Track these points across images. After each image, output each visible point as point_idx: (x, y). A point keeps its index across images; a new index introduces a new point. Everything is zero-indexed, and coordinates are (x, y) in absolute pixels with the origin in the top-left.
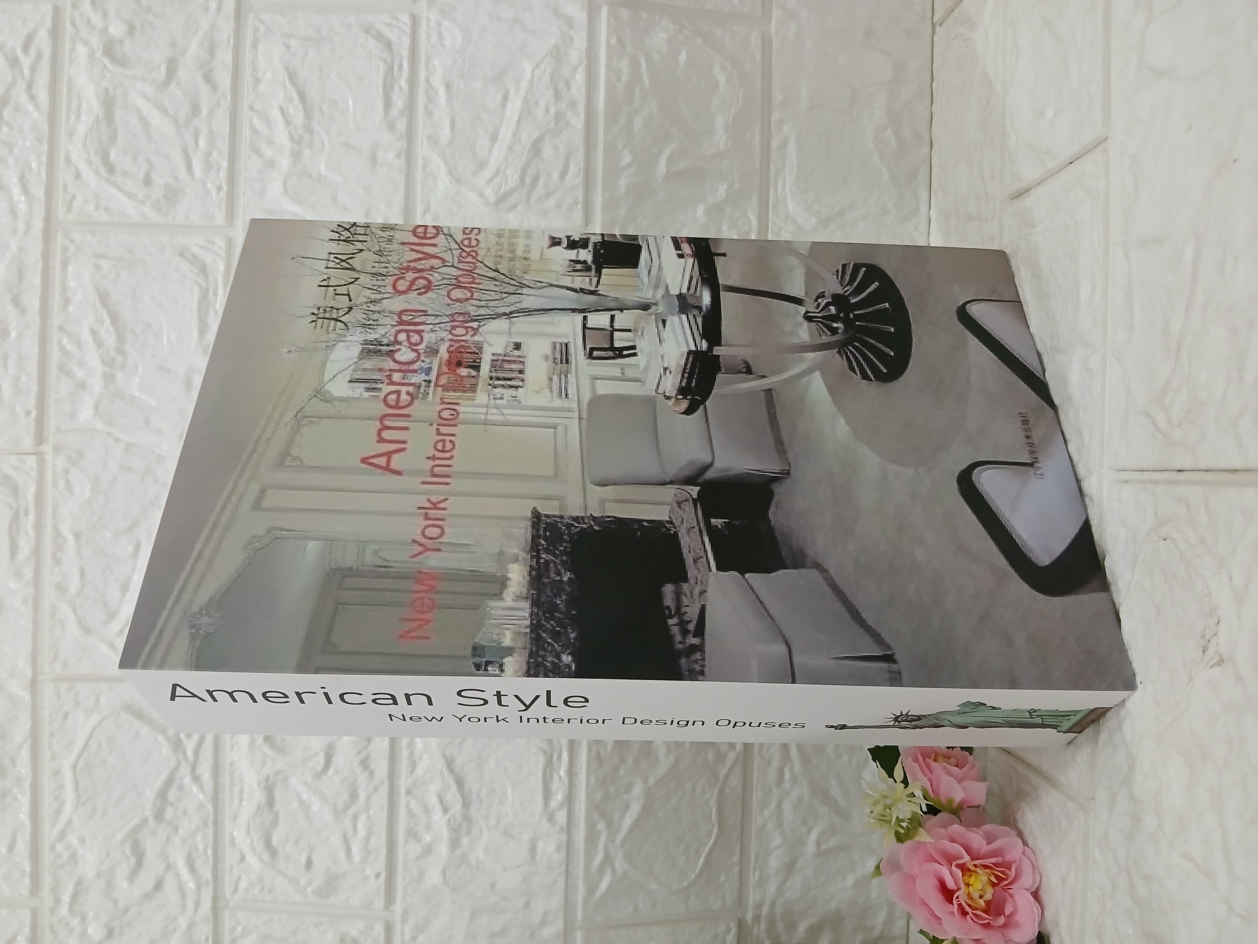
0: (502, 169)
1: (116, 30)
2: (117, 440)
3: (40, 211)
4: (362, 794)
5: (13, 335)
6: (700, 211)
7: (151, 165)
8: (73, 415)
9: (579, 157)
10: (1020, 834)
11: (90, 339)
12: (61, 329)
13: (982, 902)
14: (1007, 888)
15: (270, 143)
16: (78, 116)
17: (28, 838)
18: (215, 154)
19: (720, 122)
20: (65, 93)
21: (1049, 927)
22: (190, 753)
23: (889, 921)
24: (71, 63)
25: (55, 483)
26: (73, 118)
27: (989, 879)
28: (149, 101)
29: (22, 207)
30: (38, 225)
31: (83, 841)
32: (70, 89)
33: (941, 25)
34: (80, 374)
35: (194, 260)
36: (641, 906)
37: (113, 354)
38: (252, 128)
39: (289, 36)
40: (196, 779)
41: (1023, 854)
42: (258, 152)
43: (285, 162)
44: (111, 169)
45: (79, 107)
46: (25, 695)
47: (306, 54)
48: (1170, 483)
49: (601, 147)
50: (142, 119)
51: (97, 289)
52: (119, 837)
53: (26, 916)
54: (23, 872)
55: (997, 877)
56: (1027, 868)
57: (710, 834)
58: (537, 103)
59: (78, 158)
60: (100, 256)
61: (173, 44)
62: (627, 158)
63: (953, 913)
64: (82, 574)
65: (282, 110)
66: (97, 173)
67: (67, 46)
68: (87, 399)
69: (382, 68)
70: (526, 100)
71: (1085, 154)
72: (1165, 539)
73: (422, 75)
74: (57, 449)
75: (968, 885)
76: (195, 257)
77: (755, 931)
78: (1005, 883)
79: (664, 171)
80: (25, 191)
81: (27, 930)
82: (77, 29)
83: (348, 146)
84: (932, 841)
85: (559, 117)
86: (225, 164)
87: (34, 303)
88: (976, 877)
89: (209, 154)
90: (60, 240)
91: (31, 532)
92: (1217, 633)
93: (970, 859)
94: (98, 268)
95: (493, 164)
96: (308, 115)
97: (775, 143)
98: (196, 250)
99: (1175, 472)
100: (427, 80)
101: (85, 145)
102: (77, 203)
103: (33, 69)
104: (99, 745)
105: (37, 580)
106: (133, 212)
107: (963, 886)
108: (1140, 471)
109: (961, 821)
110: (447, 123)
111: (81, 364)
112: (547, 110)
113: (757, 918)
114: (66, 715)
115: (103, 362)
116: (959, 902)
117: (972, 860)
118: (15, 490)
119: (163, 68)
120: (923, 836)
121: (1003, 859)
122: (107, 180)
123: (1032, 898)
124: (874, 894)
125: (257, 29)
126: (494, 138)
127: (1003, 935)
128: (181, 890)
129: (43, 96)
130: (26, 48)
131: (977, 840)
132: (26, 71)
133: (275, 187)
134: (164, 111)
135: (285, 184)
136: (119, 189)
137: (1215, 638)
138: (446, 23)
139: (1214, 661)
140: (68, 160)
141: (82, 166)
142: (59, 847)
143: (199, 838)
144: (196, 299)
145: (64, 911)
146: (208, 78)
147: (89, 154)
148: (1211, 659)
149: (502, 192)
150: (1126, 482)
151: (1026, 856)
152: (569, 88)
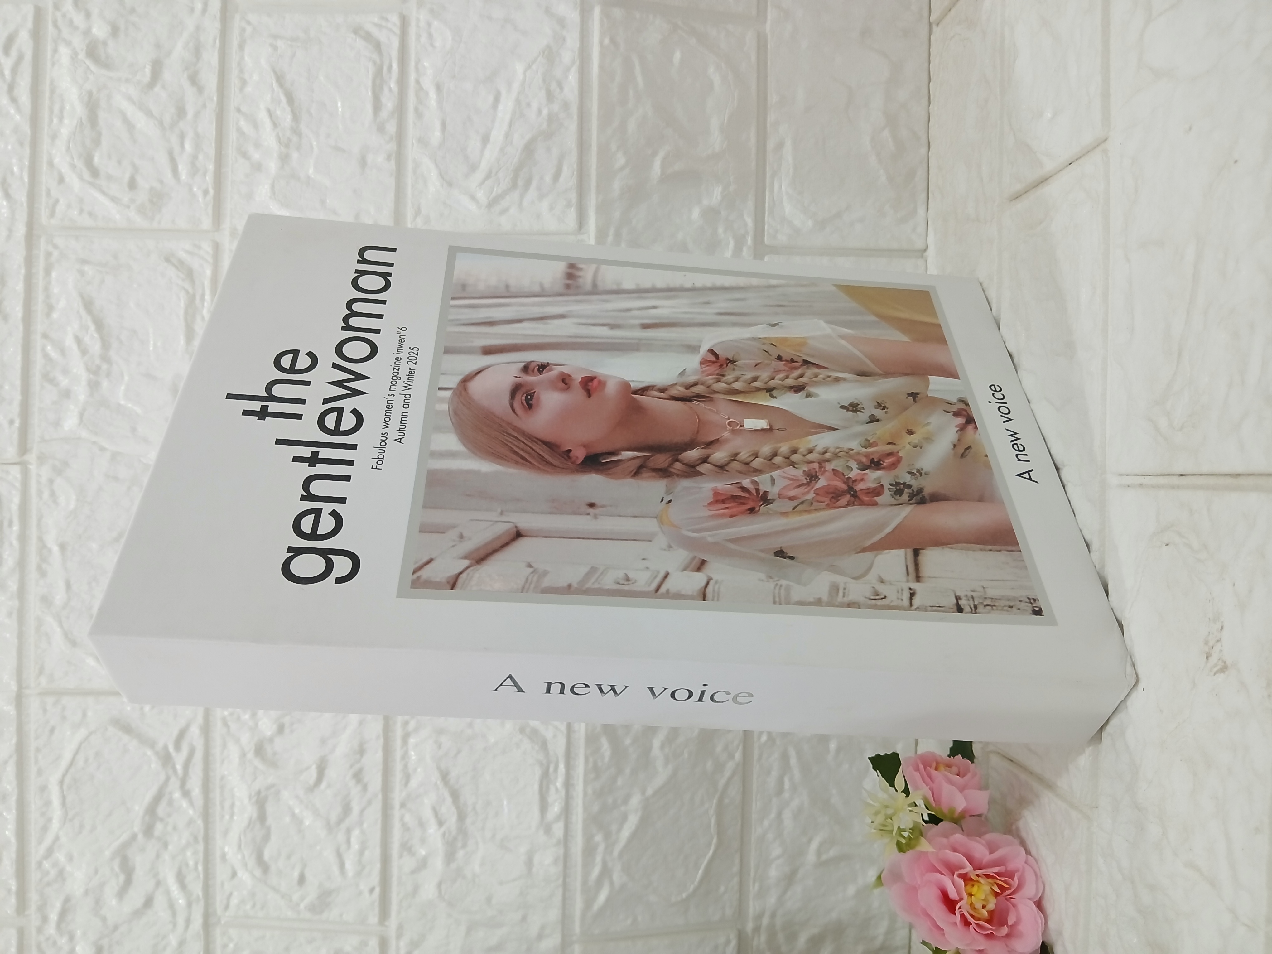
0: (494, 171)
1: (100, 31)
2: (102, 449)
3: (22, 216)
4: (356, 809)
6: (696, 213)
7: (135, 168)
8: (57, 424)
9: (572, 159)
10: (1023, 843)
11: (75, 347)
12: (45, 336)
13: (985, 913)
14: (1010, 897)
15: (257, 145)
16: (61, 119)
17: (14, 856)
18: (201, 157)
19: (715, 124)
20: (47, 95)
21: (1053, 937)
22: (179, 767)
23: (890, 931)
24: (53, 64)
25: (40, 493)
26: (55, 121)
27: (992, 889)
28: (134, 103)
29: (4, 212)
30: (21, 230)
31: (70, 858)
32: (52, 92)
33: (938, 25)
34: (64, 382)
35: (180, 265)
36: (640, 918)
37: (98, 361)
38: (239, 130)
39: (276, 37)
40: (186, 794)
41: (1026, 862)
42: (245, 155)
43: (272, 166)
44: (95, 172)
45: (62, 109)
46: (10, 710)
47: (294, 55)
48: (1173, 487)
49: (594, 148)
50: (126, 121)
51: (82, 296)
52: (108, 853)
53: (12, 934)
54: (9, 891)
55: (1000, 887)
56: (1030, 877)
57: (709, 845)
58: (529, 105)
59: (61, 162)
60: (84, 262)
61: (158, 46)
62: (621, 160)
63: (956, 923)
64: (68, 585)
65: (270, 112)
66: (81, 178)
67: (49, 48)
68: (72, 407)
69: (371, 69)
70: (518, 101)
71: (1084, 155)
72: (1167, 545)
73: (412, 77)
74: (42, 459)
75: (970, 895)
76: (181, 262)
77: (755, 942)
78: (1008, 892)
79: (659, 173)
80: (7, 196)
81: (13, 950)
82: (59, 31)
83: (337, 149)
84: (934, 850)
85: (551, 118)
86: (211, 167)
87: (16, 310)
88: (978, 887)
89: (195, 157)
90: (43, 246)
91: (15, 543)
92: (1221, 639)
93: (972, 868)
94: (82, 273)
95: (484, 166)
96: (296, 118)
97: (771, 144)
98: (182, 254)
99: (1177, 477)
100: (417, 82)
101: (68, 149)
102: (61, 208)
103: (14, 71)
104: (86, 760)
105: (22, 593)
106: (118, 217)
107: (965, 896)
108: (1142, 475)
109: (963, 831)
110: (437, 125)
111: (65, 372)
112: (540, 112)
113: (757, 929)
114: (52, 730)
115: (88, 370)
116: (962, 913)
117: (975, 870)
119: (148, 70)
120: (924, 846)
121: (1006, 869)
122: (91, 184)
123: (1034, 907)
124: (876, 905)
125: (243, 30)
126: (485, 140)
127: (1007, 945)
128: (172, 906)
129: (25, 98)
130: (6, 50)
131: (980, 850)
132: (7, 74)
133: (263, 191)
134: (149, 113)
135: (273, 187)
136: (104, 193)
137: (1219, 644)
138: (435, 23)
139: (1218, 668)
140: (51, 164)
141: (65, 169)
142: (46, 865)
143: (189, 854)
144: (182, 305)
145: (51, 929)
146: (194, 80)
147: (73, 158)
148: (1216, 665)
149: (494, 194)
150: (1128, 486)
151: (1029, 865)
152: (561, 89)
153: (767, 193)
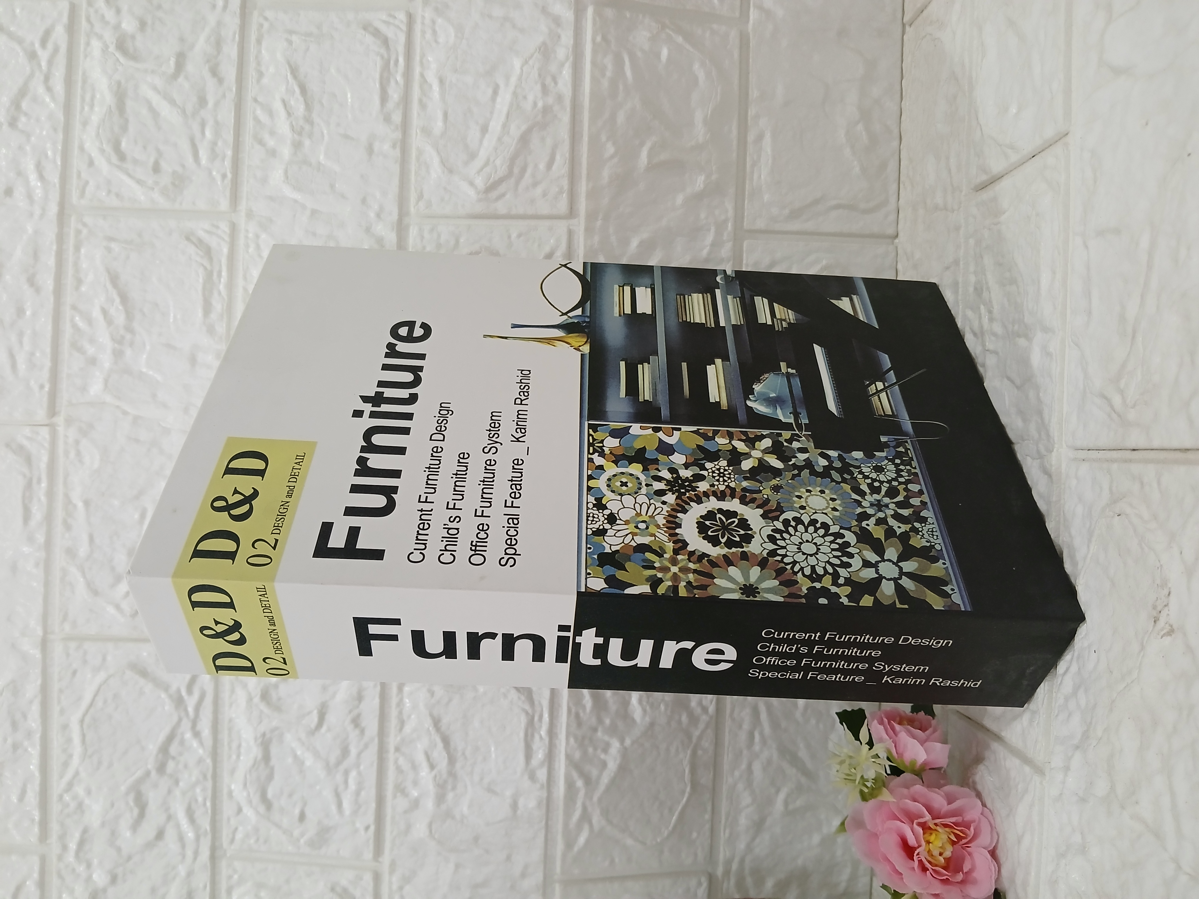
0: (492, 159)
1: (129, 25)
2: (125, 413)
3: (54, 196)
4: (354, 751)
5: (28, 313)
6: (680, 200)
7: (160, 153)
8: (84, 389)
9: (565, 148)
10: (979, 796)
11: (101, 318)
12: (74, 308)
13: (941, 859)
14: (966, 846)
15: (272, 133)
16: (92, 106)
17: (37, 788)
18: (220, 143)
19: (699, 117)
20: (80, 84)
21: (1005, 885)
22: (190, 710)
23: (853, 878)
24: (86, 56)
25: (66, 453)
26: (87, 108)
27: (948, 837)
28: (159, 93)
29: (39, 193)
30: (53, 209)
31: (89, 792)
32: (84, 81)
33: (910, 25)
34: (91, 350)
35: (200, 244)
36: (617, 860)
37: (122, 332)
38: (257, 120)
39: (291, 32)
40: (197, 734)
41: (982, 814)
42: (261, 142)
43: (286, 152)
44: (122, 157)
45: (93, 98)
46: (36, 653)
47: (307, 49)
48: (1126, 461)
49: (586, 138)
50: (152, 110)
51: (108, 271)
52: (123, 788)
53: (35, 861)
54: (33, 820)
55: (956, 835)
56: (985, 828)
57: (683, 792)
58: (525, 97)
59: (91, 146)
60: (111, 239)
61: (182, 40)
62: (610, 150)
63: (914, 868)
64: (91, 539)
65: (284, 102)
66: (109, 161)
67: (83, 41)
68: (97, 373)
69: (379, 63)
70: (515, 94)
71: (1046, 148)
72: (1119, 515)
73: (417, 70)
74: (69, 422)
75: (928, 842)
76: (200, 241)
77: (725, 885)
78: (964, 841)
79: (646, 162)
80: (41, 177)
81: (36, 875)
82: (92, 25)
83: (346, 137)
84: (895, 800)
85: (546, 110)
86: (229, 153)
87: (48, 283)
88: (936, 835)
89: (214, 144)
90: (73, 223)
91: (43, 499)
92: (1168, 604)
93: (931, 818)
94: (109, 250)
95: (483, 154)
96: (308, 107)
97: (751, 137)
98: (201, 234)
99: (1130, 451)
100: (422, 75)
101: (98, 135)
102: (90, 189)
103: (50, 62)
104: (105, 701)
105: (48, 545)
106: (142, 198)
107: (923, 843)
108: (1096, 450)
109: (923, 782)
110: (440, 116)
111: (92, 341)
112: (535, 104)
113: (727, 873)
114: (74, 673)
115: (113, 339)
116: (920, 859)
117: (933, 819)
118: (28, 460)
119: (172, 62)
120: (886, 796)
121: (963, 819)
122: (118, 167)
123: (989, 857)
124: (839, 853)
125: (261, 26)
126: (484, 130)
127: (961, 890)
128: (181, 839)
129: (59, 88)
130: (44, 42)
131: (938, 800)
132: (44, 64)
133: (277, 175)
134: (172, 102)
135: (286, 172)
136: (130, 176)
137: (1166, 609)
138: (440, 21)
139: (1165, 631)
140: (82, 149)
141: (95, 154)
142: (67, 798)
143: (198, 790)
144: (201, 280)
145: (70, 858)
146: (214, 72)
147: (102, 143)
148: (1162, 629)
149: (491, 180)
150: (1083, 460)
151: (984, 816)
152: (556, 83)
153: (747, 182)
